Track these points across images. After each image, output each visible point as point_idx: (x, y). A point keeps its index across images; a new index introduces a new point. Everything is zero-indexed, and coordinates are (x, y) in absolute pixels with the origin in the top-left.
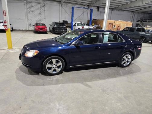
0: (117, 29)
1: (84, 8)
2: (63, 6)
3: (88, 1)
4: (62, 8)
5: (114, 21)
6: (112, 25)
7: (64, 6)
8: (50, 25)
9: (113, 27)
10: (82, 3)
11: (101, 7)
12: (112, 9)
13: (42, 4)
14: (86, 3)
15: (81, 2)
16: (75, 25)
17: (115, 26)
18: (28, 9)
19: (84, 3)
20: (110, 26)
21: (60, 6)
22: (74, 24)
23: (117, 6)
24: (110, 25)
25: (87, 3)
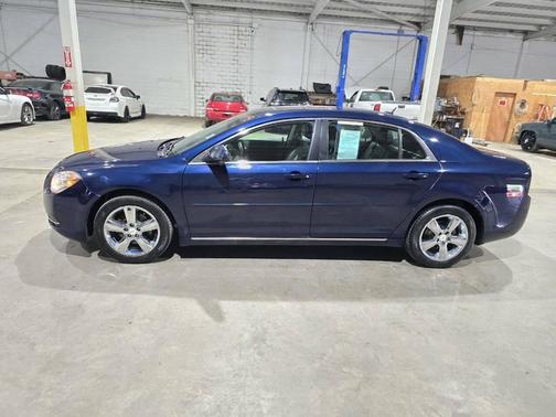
0: (537, 117)
1: (400, 33)
2: (319, 29)
3: (416, 7)
4: (314, 38)
5: (523, 81)
6: (511, 99)
7: (322, 31)
8: (262, 99)
9: (517, 106)
10: (390, 17)
11: (474, 29)
12: (525, 33)
13: (244, 29)
14: (406, 14)
15: (388, 13)
16: (352, 100)
17: (523, 104)
18: (198, 47)
19: (400, 14)
20: (503, 103)
21: (306, 31)
22: (348, 97)
23: (547, 22)
24: (504, 99)
25: (412, 15)
